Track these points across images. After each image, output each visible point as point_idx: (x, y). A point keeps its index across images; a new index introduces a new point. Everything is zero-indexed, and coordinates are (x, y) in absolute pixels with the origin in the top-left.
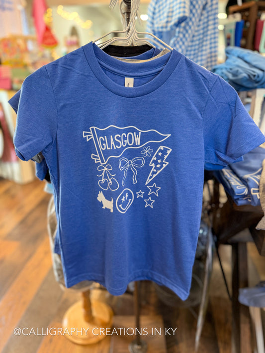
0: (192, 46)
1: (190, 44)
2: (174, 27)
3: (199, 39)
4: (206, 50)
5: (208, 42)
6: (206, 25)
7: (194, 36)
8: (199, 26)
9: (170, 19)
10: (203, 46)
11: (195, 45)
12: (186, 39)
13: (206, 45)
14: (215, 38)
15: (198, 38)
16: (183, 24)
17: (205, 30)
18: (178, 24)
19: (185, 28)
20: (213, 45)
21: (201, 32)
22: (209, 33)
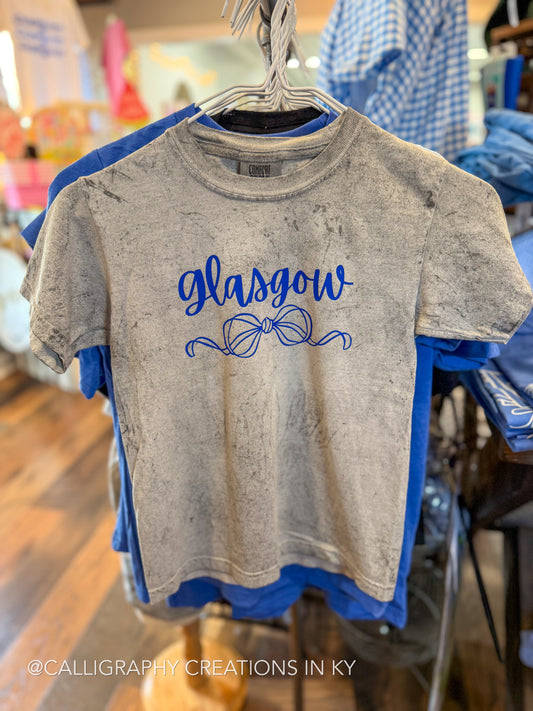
0: (412, 111)
1: (409, 107)
2: (373, 73)
3: (428, 97)
4: (442, 118)
5: (447, 102)
6: (441, 67)
7: (416, 91)
8: (426, 69)
9: (364, 57)
10: (435, 110)
11: (420, 109)
12: (400, 97)
13: (443, 108)
14: (461, 93)
15: (425, 93)
16: (392, 66)
17: (441, 76)
18: (382, 66)
19: (396, 73)
20: (457, 108)
21: (433, 81)
22: (449, 82)
